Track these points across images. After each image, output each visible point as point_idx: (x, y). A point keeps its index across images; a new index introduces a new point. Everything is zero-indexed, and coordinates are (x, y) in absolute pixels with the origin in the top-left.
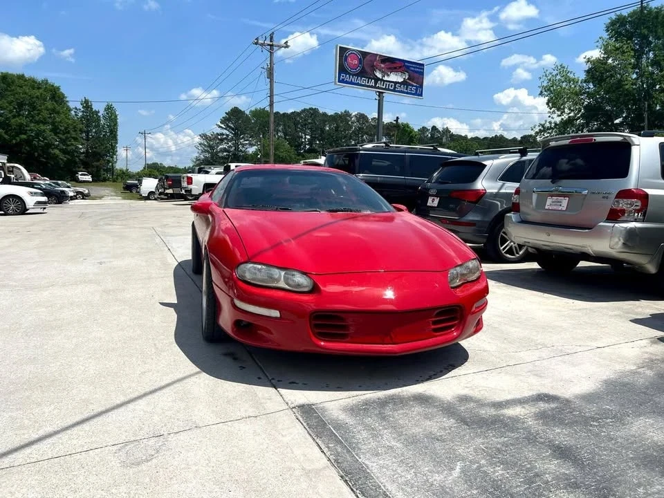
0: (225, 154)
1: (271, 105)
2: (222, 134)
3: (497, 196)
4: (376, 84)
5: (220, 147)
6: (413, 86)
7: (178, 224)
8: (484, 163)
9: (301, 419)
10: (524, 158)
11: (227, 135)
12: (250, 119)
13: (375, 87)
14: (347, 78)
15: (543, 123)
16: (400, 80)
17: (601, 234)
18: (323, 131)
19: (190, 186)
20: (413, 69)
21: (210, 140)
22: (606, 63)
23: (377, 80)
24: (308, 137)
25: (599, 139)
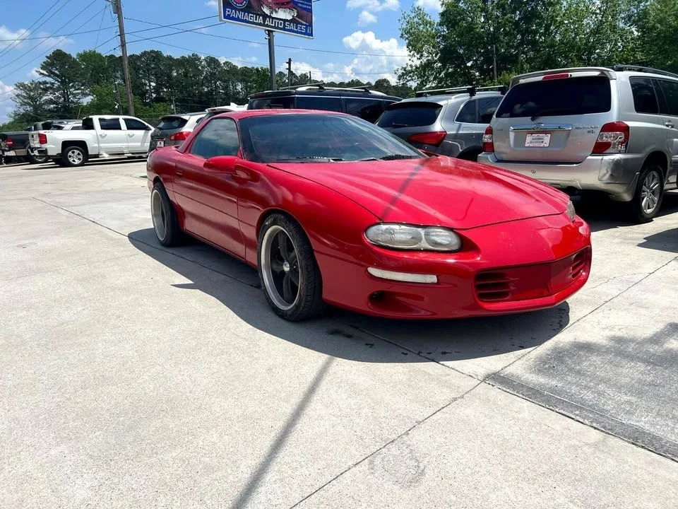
0: (52, 106)
1: (123, 45)
2: (45, 83)
3: (456, 137)
4: (264, 21)
5: (45, 98)
6: (302, 24)
8: (440, 103)
10: (474, 98)
11: (52, 84)
12: (78, 64)
13: (264, 25)
14: (233, 13)
15: (405, 66)
16: (289, 17)
17: (589, 168)
18: (170, 76)
19: (44, 146)
20: (300, 5)
21: (31, 91)
22: (457, 7)
24: (153, 84)
25: (575, 75)
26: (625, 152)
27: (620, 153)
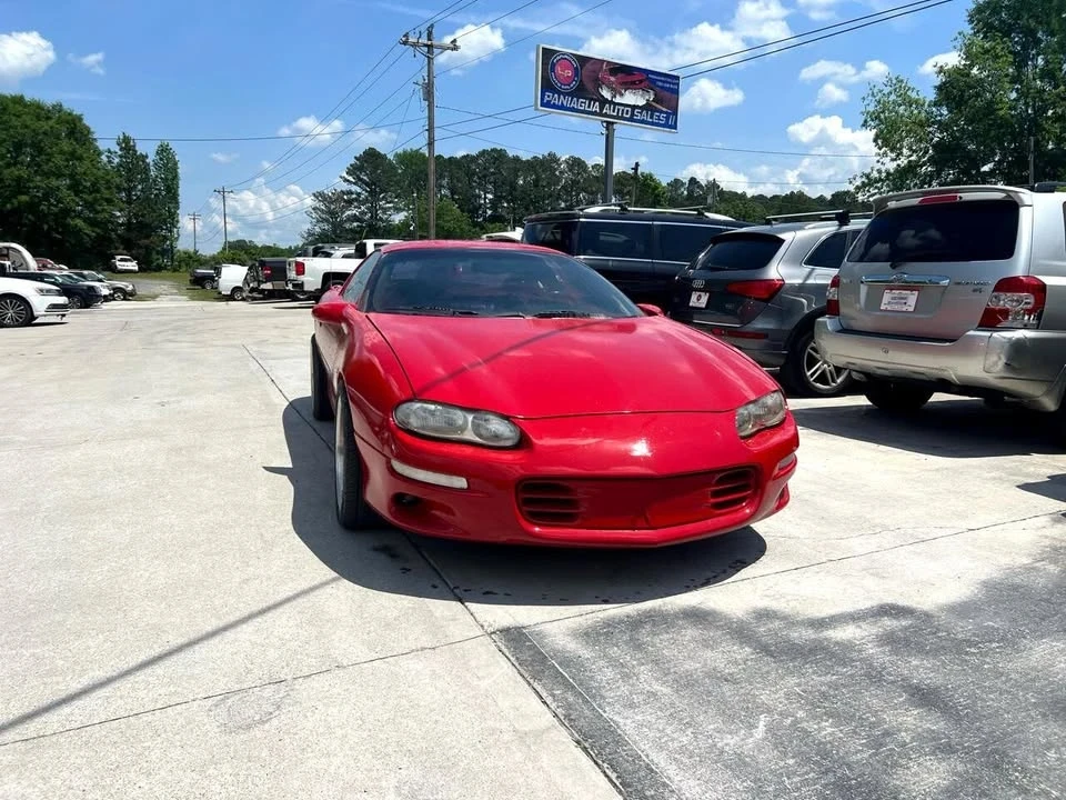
0: (355, 224)
1: (431, 144)
2: (350, 193)
3: (802, 289)
4: (601, 109)
5: (349, 213)
6: (662, 112)
7: (284, 340)
8: (782, 236)
9: (505, 650)
10: (845, 228)
11: (359, 194)
12: (394, 168)
13: (600, 114)
14: (556, 99)
15: (868, 171)
16: (642, 102)
17: (969, 348)
18: (513, 186)
19: (301, 278)
20: (660, 84)
21: (332, 203)
22: (968, 75)
23: (603, 102)
24: (490, 196)
25: (967, 196)
26: (1037, 327)
27: (1025, 327)
